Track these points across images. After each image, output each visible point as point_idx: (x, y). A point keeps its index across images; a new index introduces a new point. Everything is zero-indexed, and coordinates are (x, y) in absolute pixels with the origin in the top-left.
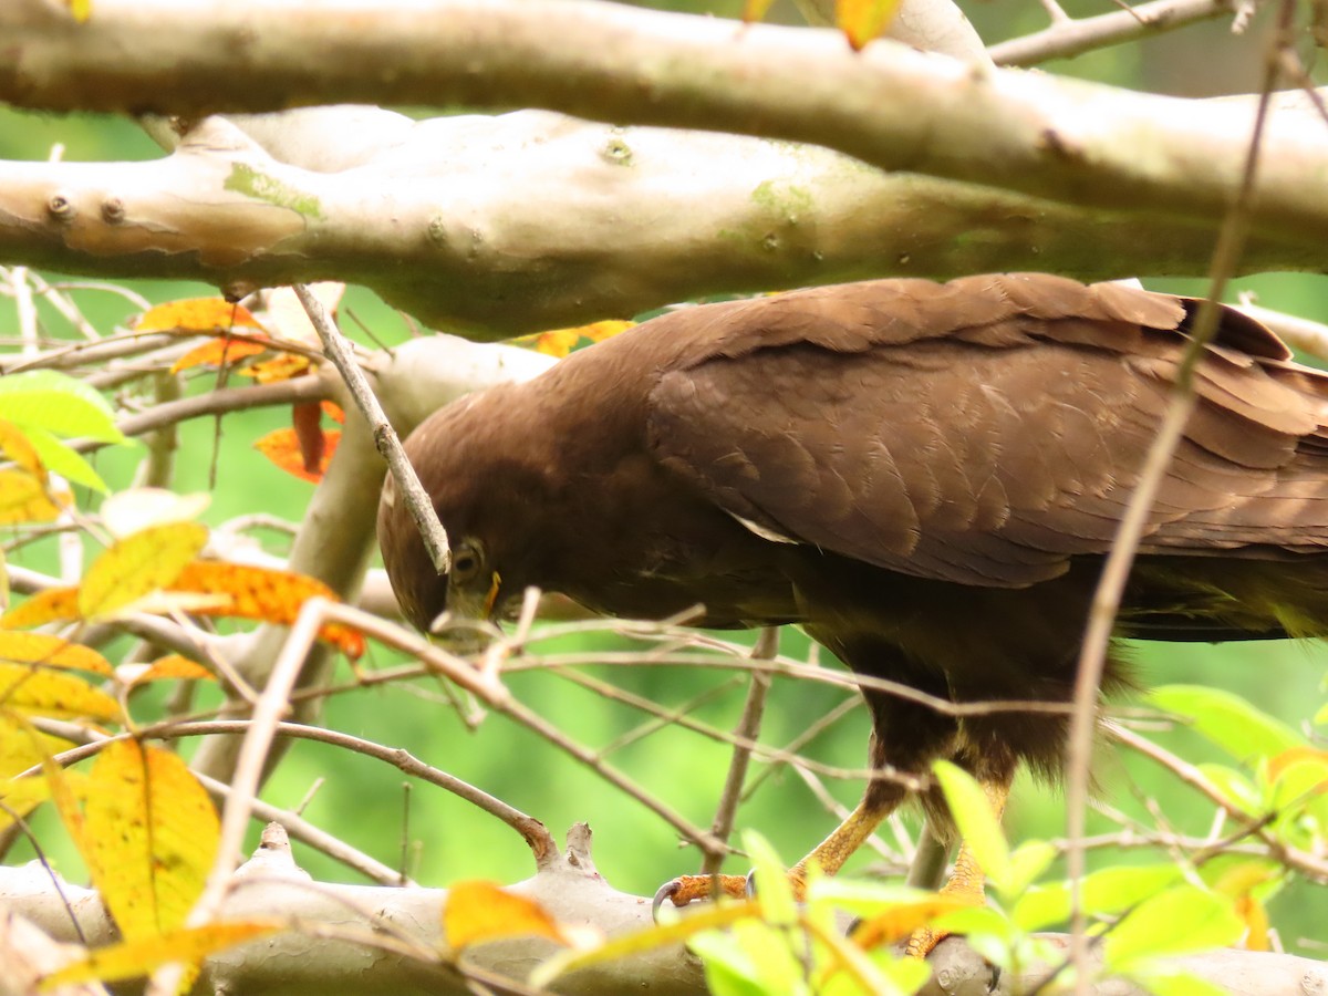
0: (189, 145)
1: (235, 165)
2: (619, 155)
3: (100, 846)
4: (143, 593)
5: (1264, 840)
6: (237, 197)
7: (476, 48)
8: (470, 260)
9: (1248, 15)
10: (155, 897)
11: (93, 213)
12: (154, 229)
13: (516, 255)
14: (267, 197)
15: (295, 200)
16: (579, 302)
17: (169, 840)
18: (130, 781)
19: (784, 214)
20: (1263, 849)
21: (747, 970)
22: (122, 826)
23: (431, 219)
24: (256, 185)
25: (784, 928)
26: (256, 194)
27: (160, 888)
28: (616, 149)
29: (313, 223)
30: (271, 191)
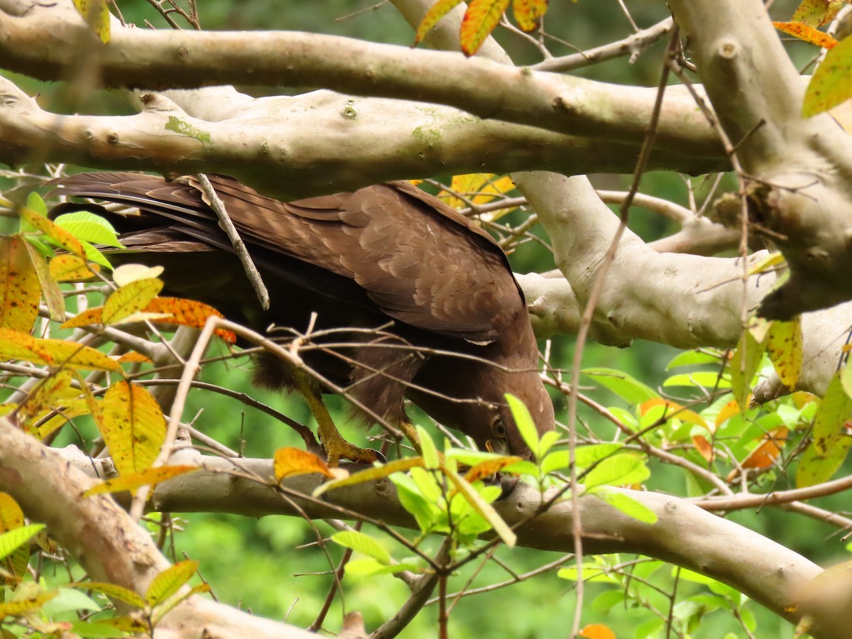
0: (150, 108)
1: (170, 117)
2: (350, 114)
3: (109, 431)
4: (132, 313)
5: (640, 442)
6: (171, 133)
7: (291, 58)
8: (280, 163)
9: (637, 55)
10: (134, 455)
11: (104, 140)
12: (132, 147)
13: (301, 160)
14: (185, 133)
15: (198, 134)
16: (332, 183)
17: (141, 428)
18: (124, 400)
19: (427, 143)
20: (639, 447)
21: (415, 490)
22: (119, 421)
23: (262, 144)
24: (180, 127)
25: (433, 470)
26: (180, 132)
27: (137, 451)
28: (349, 112)
29: (207, 145)
30: (188, 130)
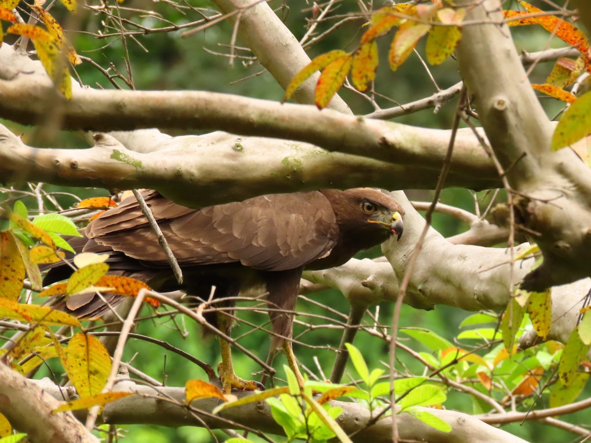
0: (100, 144)
1: (114, 150)
2: (239, 148)
3: (72, 367)
4: (87, 287)
5: (440, 376)
6: (115, 161)
7: (197, 110)
8: (190, 182)
9: (439, 108)
10: (90, 384)
11: (68, 166)
12: (88, 171)
13: (205, 180)
14: (124, 161)
15: (134, 162)
16: (225, 196)
17: (94, 365)
18: (82, 346)
19: (292, 168)
20: (440, 380)
21: (283, 409)
22: (79, 360)
23: (178, 168)
24: (121, 157)
25: (296, 396)
26: (121, 160)
27: (91, 381)
28: (238, 146)
29: (140, 169)
30: (126, 159)
